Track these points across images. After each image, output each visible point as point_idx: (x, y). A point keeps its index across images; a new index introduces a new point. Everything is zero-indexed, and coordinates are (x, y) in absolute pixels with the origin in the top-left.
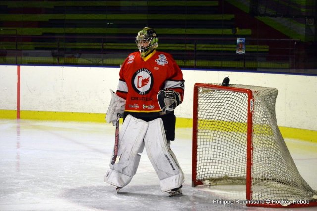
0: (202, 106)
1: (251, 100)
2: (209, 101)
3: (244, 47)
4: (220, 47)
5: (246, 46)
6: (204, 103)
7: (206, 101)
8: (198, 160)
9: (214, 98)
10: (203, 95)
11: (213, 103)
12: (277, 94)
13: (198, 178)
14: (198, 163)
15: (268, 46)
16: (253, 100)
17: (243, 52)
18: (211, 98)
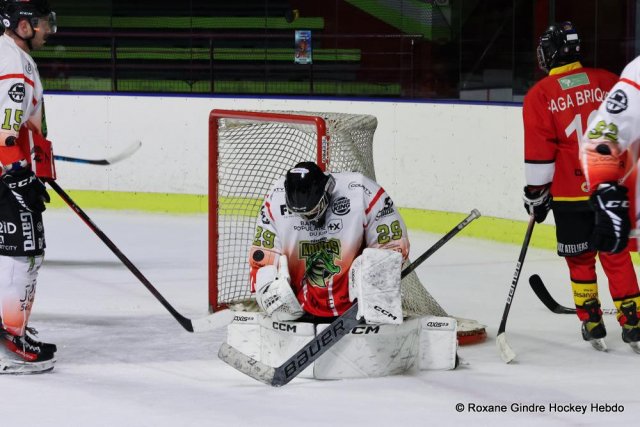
0: (227, 156)
1: (323, 138)
2: (240, 146)
3: (309, 49)
4: (262, 53)
5: (315, 51)
6: (230, 151)
7: (234, 146)
8: (220, 263)
9: (250, 141)
10: (228, 134)
11: (249, 151)
12: (375, 127)
13: (221, 299)
14: (220, 269)
15: (358, 51)
16: (328, 138)
17: (309, 60)
18: (244, 141)
